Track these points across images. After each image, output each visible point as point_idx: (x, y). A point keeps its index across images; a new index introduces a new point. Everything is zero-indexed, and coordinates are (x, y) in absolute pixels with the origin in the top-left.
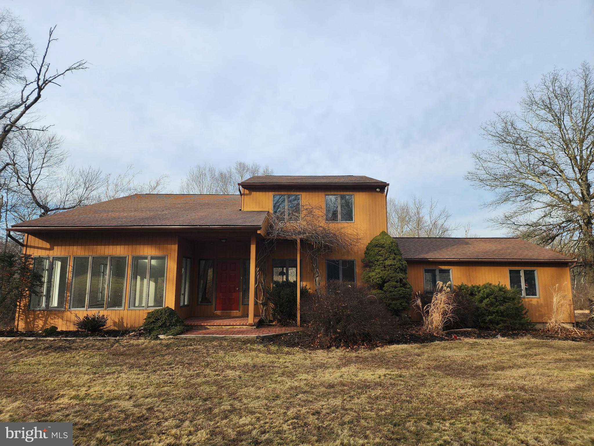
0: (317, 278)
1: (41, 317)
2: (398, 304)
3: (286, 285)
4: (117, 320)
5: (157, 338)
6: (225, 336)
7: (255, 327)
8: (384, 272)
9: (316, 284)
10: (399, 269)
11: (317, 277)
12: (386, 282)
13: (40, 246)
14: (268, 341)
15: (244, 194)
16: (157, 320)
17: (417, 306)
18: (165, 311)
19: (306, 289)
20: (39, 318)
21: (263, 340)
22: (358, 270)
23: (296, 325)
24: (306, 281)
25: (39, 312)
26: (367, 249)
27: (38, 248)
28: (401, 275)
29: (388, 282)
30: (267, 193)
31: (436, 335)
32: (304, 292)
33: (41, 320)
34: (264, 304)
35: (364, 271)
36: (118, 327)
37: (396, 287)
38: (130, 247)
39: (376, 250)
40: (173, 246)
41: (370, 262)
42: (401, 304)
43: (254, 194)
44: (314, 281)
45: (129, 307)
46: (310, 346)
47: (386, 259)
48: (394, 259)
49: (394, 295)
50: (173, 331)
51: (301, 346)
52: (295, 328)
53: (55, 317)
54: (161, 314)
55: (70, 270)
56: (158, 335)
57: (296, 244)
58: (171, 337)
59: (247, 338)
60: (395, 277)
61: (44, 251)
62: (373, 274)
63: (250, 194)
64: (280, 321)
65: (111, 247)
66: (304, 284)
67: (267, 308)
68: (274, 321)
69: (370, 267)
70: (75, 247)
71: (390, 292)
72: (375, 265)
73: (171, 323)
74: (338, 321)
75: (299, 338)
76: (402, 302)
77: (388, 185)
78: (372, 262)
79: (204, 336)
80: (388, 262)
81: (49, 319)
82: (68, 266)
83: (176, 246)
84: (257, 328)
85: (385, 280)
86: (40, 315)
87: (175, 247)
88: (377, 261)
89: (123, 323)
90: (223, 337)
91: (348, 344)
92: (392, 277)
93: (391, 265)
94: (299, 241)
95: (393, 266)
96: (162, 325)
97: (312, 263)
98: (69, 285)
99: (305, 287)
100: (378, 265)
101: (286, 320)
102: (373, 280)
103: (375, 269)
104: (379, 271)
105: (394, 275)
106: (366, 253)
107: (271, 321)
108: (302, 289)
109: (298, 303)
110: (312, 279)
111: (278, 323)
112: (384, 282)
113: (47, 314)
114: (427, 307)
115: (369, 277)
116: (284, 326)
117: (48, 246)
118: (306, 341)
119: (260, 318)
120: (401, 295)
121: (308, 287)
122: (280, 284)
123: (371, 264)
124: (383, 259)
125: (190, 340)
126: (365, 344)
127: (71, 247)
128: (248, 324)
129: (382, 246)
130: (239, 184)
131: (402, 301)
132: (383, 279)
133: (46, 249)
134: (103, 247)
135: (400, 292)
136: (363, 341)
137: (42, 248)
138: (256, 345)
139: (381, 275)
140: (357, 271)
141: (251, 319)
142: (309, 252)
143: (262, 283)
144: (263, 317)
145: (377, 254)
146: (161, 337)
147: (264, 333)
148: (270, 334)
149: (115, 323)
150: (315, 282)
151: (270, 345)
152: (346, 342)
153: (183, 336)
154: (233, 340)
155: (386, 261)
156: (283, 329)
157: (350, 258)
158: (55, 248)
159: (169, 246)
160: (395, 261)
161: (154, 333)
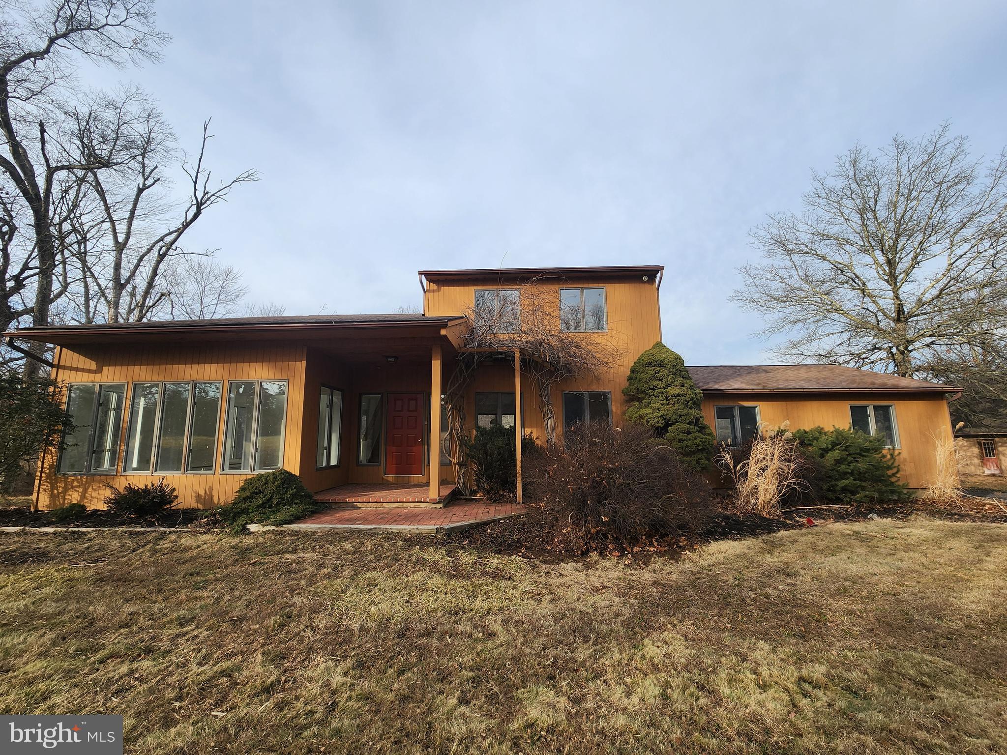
0: (550, 422)
1: (77, 486)
2: (694, 462)
3: (496, 432)
4: (202, 493)
5: (245, 531)
6: (375, 528)
7: (441, 505)
8: (667, 407)
9: (548, 431)
10: (691, 402)
11: (550, 418)
12: (671, 425)
13: (81, 366)
14: (460, 538)
15: (429, 291)
16: (257, 494)
17: (727, 466)
18: (274, 478)
19: (531, 439)
20: (73, 487)
21: (449, 536)
22: (615, 408)
23: (514, 501)
24: (531, 427)
25: (73, 478)
26: (633, 371)
27: (77, 369)
28: (695, 412)
29: (673, 424)
30: (466, 288)
31: (768, 516)
32: (527, 444)
33: (76, 491)
34: (461, 464)
35: (629, 407)
36: (204, 505)
37: (689, 433)
38: (227, 365)
39: (651, 371)
40: (298, 364)
41: (639, 391)
42: (698, 462)
43: (445, 289)
44: (545, 425)
45: (223, 470)
46: (544, 550)
47: (668, 386)
48: (681, 386)
49: (687, 446)
50: (280, 516)
51: (527, 548)
52: (514, 506)
53: (99, 487)
54: (266, 483)
55: (128, 406)
56: (247, 523)
57: (514, 361)
58: (272, 528)
59: (417, 532)
60: (686, 415)
61: (86, 375)
62: (648, 410)
63: (438, 290)
64: (487, 492)
65: (195, 366)
66: (528, 431)
67: (467, 470)
68: (478, 492)
69: (639, 400)
70: (137, 368)
71: (680, 441)
72: (650, 396)
73: (283, 499)
74: (601, 499)
75: (521, 530)
76: (699, 459)
77: (662, 268)
78: (643, 392)
79: (334, 528)
80: (672, 391)
81: (90, 490)
82: (124, 399)
83: (304, 363)
84: (444, 507)
85: (669, 420)
86: (75, 484)
87: (302, 365)
88: (654, 390)
89: (212, 496)
90: (370, 529)
91: (621, 544)
92: (680, 416)
93: (678, 395)
94: (518, 356)
95: (682, 397)
96: (264, 503)
97: (541, 395)
98: (124, 431)
99: (530, 435)
100: (656, 397)
101: (498, 492)
102: (648, 422)
103: (650, 403)
104: (658, 405)
105: (685, 411)
106: (630, 379)
107: (474, 493)
108: (525, 439)
109: (519, 463)
110: (540, 424)
111: (484, 495)
112: (667, 425)
113: (86, 482)
114: (743, 467)
115: (641, 417)
116: (495, 501)
117: (93, 365)
118: (535, 537)
119: (453, 487)
120: (698, 445)
121: (534, 436)
122: (486, 431)
123: (640, 396)
124: (662, 385)
125: (306, 534)
126: (655, 544)
127: (131, 368)
128: (428, 500)
129: (661, 365)
130: (421, 273)
131: (699, 456)
132: (665, 419)
133: (89, 371)
134: (182, 367)
135: (698, 441)
136: (649, 536)
137: (83, 370)
138: (431, 550)
139: (661, 413)
140: (614, 410)
141: (433, 492)
142: (535, 375)
143: (456, 430)
144: (460, 486)
145: (654, 378)
146: (253, 527)
147: (454, 519)
148: (464, 523)
149: (198, 498)
150: (546, 428)
151: (463, 548)
152: (617, 538)
153: (294, 527)
154: (390, 536)
155: (669, 388)
156: (492, 509)
157: (601, 389)
158: (105, 369)
159: (292, 364)
160: (685, 389)
161: (241, 520)
